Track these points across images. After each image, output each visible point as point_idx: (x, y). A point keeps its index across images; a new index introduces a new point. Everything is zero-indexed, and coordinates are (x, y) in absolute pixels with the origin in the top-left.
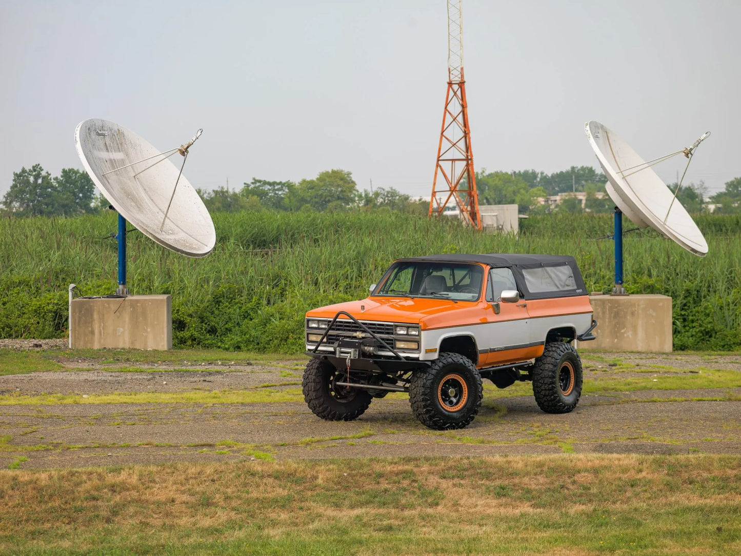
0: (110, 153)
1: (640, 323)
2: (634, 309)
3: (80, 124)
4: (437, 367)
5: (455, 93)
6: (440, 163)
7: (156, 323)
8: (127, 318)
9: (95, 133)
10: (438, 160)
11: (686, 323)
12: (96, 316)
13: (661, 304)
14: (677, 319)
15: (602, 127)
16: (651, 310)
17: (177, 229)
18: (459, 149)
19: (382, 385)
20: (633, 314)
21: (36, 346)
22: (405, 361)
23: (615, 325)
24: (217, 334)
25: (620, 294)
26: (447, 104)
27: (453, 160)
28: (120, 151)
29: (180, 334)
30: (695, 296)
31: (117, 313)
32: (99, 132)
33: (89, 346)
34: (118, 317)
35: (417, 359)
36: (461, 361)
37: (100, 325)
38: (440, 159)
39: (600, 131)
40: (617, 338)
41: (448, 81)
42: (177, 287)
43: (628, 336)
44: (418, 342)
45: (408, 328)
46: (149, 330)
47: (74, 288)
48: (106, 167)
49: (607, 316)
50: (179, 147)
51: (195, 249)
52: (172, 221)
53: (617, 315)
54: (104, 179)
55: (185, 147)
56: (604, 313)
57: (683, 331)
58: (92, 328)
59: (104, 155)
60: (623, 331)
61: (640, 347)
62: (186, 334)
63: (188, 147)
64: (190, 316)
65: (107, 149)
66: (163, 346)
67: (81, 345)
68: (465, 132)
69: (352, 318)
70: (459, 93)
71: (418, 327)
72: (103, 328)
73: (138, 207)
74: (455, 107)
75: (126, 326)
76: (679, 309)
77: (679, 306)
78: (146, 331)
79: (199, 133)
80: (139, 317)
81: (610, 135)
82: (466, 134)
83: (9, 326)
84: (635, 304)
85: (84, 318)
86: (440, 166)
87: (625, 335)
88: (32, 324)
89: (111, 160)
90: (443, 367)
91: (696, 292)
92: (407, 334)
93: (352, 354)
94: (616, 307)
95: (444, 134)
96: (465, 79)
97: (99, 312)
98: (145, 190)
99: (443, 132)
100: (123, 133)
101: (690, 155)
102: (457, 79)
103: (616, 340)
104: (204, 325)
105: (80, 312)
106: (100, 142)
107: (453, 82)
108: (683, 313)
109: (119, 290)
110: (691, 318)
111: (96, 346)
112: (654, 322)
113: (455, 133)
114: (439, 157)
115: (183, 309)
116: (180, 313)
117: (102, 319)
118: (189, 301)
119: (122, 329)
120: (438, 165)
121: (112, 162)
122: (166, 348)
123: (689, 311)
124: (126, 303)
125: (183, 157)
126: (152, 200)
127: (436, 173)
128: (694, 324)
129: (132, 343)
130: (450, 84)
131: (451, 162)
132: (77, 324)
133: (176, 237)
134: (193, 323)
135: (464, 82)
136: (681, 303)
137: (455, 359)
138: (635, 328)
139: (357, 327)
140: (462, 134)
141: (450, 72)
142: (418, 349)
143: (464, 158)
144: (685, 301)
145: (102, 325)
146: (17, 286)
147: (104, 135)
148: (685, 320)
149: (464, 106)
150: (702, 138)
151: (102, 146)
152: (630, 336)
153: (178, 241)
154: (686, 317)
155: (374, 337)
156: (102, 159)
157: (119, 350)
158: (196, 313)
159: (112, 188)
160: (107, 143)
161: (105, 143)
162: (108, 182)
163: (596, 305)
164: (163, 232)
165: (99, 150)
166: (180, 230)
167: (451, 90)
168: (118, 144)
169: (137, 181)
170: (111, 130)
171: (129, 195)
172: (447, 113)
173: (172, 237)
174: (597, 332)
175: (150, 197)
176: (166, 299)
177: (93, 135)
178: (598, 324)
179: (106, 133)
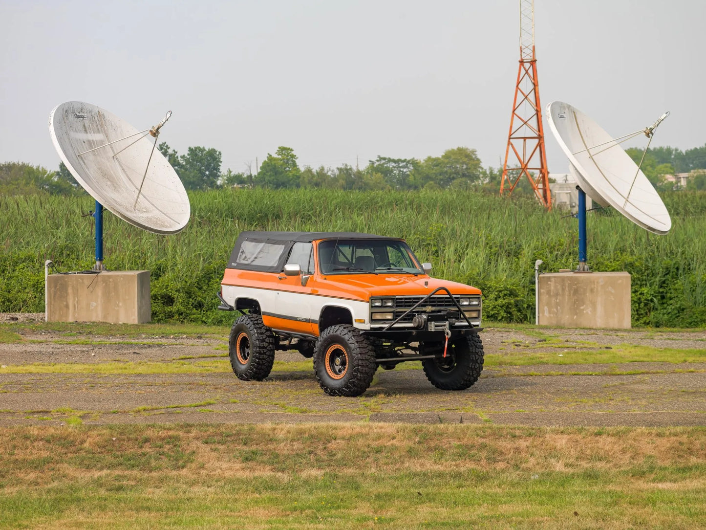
0: (89, 135)
1: (599, 300)
2: (593, 286)
3: (57, 107)
5: (527, 72)
6: (511, 141)
7: (127, 297)
8: (99, 292)
9: (73, 115)
10: (510, 138)
11: (665, 301)
12: (70, 291)
13: (620, 281)
14: (655, 297)
15: (569, 107)
16: (610, 287)
17: (152, 208)
18: (530, 127)
20: (592, 291)
21: (13, 319)
23: (575, 303)
24: (204, 309)
25: (584, 271)
26: (518, 83)
27: (525, 138)
28: (99, 133)
29: (168, 309)
30: (674, 273)
31: (90, 288)
32: (78, 114)
33: (64, 320)
34: (92, 293)
37: (75, 299)
38: (512, 137)
39: (567, 111)
40: (576, 314)
41: (520, 59)
42: (170, 264)
43: (587, 313)
46: (121, 304)
47: (49, 264)
48: (83, 148)
49: (567, 293)
50: (150, 129)
51: (166, 227)
52: (147, 200)
53: (576, 292)
54: (80, 159)
55: (156, 128)
56: (563, 290)
57: (659, 308)
58: (67, 302)
59: (82, 136)
60: (582, 308)
61: (600, 323)
62: (174, 309)
63: (158, 128)
64: (178, 291)
65: (86, 131)
66: (134, 319)
67: (56, 319)
68: (537, 111)
70: (530, 71)
72: (77, 303)
73: (115, 187)
74: (527, 85)
75: (99, 300)
76: (657, 287)
77: (658, 283)
78: (118, 306)
79: (169, 115)
80: (111, 293)
81: (577, 116)
82: (538, 113)
83: (9, 300)
84: (594, 282)
85: (59, 293)
86: (512, 144)
87: (585, 312)
88: (30, 299)
89: (89, 141)
91: (675, 270)
94: (576, 284)
95: (516, 112)
96: (537, 58)
97: (73, 287)
98: (123, 169)
99: (514, 110)
100: (103, 115)
101: (650, 135)
102: (528, 57)
103: (575, 317)
104: (191, 300)
105: (55, 287)
106: (78, 124)
107: (525, 61)
108: (661, 290)
109: (96, 266)
110: (669, 295)
111: (71, 319)
112: (613, 299)
113: (527, 111)
114: (510, 135)
115: (172, 285)
116: (169, 288)
117: (76, 294)
118: (178, 277)
119: (94, 304)
120: (509, 143)
121: (91, 143)
122: (136, 322)
123: (667, 289)
124: (99, 279)
125: (154, 139)
126: (130, 179)
127: (507, 152)
128: (671, 302)
129: (105, 317)
130: (522, 62)
131: (523, 140)
132: (52, 297)
133: (149, 215)
134: (180, 298)
135: (535, 61)
136: (659, 281)
138: (594, 305)
140: (535, 112)
141: (521, 51)
143: (536, 136)
144: (663, 279)
145: (77, 299)
146: (23, 262)
147: (83, 117)
148: (663, 297)
149: (535, 85)
150: (662, 118)
151: (81, 128)
152: (590, 313)
153: (151, 219)
154: (664, 294)
156: (80, 140)
157: (89, 323)
158: (183, 288)
159: (87, 168)
160: (86, 125)
161: (84, 125)
162: (84, 162)
163: (555, 282)
164: (136, 211)
165: (76, 131)
166: (154, 208)
167: (522, 68)
168: (97, 126)
169: (116, 160)
170: (91, 112)
171: (106, 175)
172: (519, 91)
173: (145, 215)
174: (557, 309)
175: (128, 177)
176: (138, 275)
177: (71, 117)
178: (558, 301)
179: (85, 115)
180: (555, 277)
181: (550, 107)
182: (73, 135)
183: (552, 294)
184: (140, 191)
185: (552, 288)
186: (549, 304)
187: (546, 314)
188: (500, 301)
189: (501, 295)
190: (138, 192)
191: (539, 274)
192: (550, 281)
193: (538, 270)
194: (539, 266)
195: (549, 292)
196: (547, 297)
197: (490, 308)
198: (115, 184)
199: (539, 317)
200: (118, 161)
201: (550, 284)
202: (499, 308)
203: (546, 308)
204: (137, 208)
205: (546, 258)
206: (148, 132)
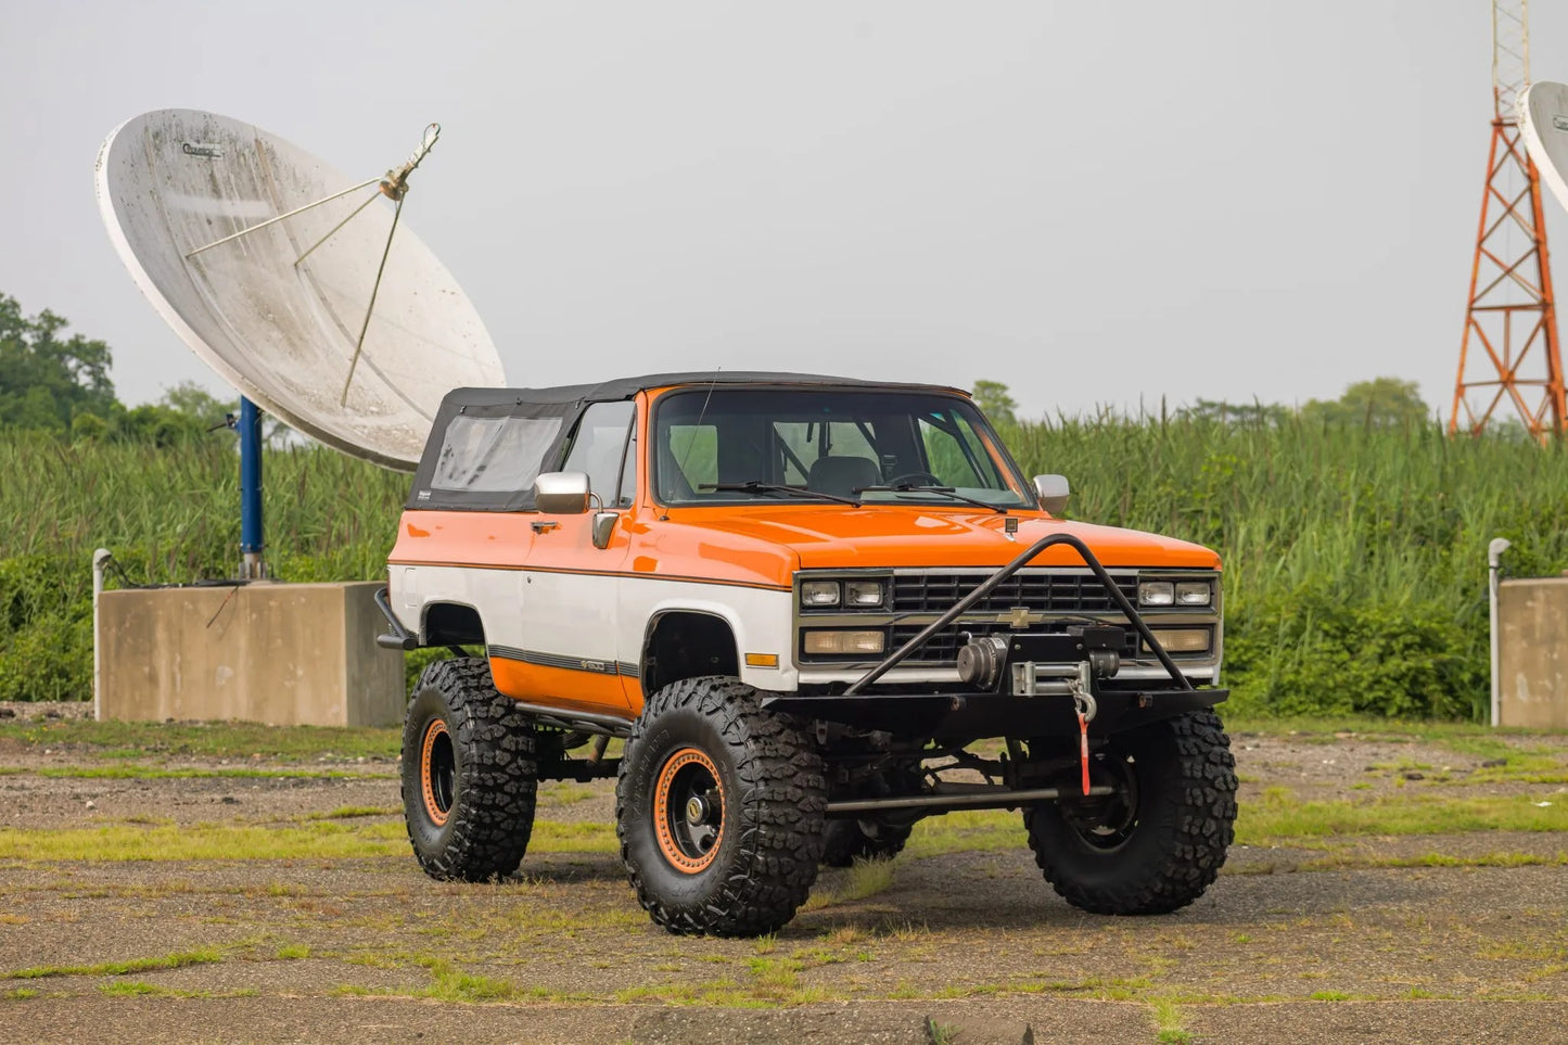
0: (225, 203)
5: (1511, 148)
6: (1476, 315)
7: (317, 652)
8: (242, 640)
9: (178, 147)
10: (1471, 309)
12: (161, 635)
17: (398, 402)
18: (1521, 282)
26: (1491, 175)
27: (1508, 309)
28: (257, 198)
31: (216, 625)
32: (194, 145)
33: (144, 715)
34: (220, 638)
37: (172, 661)
38: (1476, 305)
41: (1493, 118)
46: (300, 672)
47: (106, 558)
48: (205, 237)
50: (383, 177)
52: (387, 382)
54: (189, 267)
55: (397, 174)
58: (153, 668)
59: (205, 205)
63: (404, 175)
65: (216, 192)
66: (337, 715)
67: (124, 714)
68: (1537, 241)
70: (1520, 147)
72: (180, 668)
73: (292, 344)
74: (1511, 181)
75: (241, 661)
78: (293, 676)
79: (432, 136)
80: (274, 640)
82: (1539, 247)
85: (129, 640)
86: (1476, 324)
89: (225, 220)
95: (1485, 245)
97: (169, 623)
98: (323, 299)
99: (1481, 240)
100: (271, 152)
102: (1513, 113)
105: (121, 623)
106: (195, 170)
107: (1506, 121)
109: (243, 565)
111: (162, 716)
113: (1512, 242)
114: (1473, 301)
117: (177, 643)
119: (228, 671)
120: (1470, 321)
121: (230, 225)
122: (343, 722)
124: (241, 601)
125: (392, 204)
126: (341, 326)
127: (1465, 341)
129: (258, 707)
130: (1498, 125)
131: (1502, 314)
132: (113, 654)
133: (385, 422)
140: (1530, 245)
141: (1497, 98)
143: (1533, 301)
145: (178, 659)
147: (210, 154)
149: (1532, 180)
151: (201, 181)
153: (388, 432)
156: (196, 215)
157: (201, 724)
159: (213, 292)
160: (218, 175)
161: (212, 175)
162: (204, 277)
163: (1548, 602)
164: (348, 410)
165: (186, 192)
166: (405, 404)
167: (1500, 140)
168: (252, 179)
169: (302, 274)
170: (233, 141)
171: (268, 312)
172: (1492, 197)
173: (372, 422)
174: (1553, 680)
175: (334, 317)
176: (347, 588)
177: (171, 153)
178: (1556, 656)
179: (217, 149)
180: (1545, 587)
181: (1526, 95)
182: (175, 200)
183: (1538, 635)
184: (359, 350)
185: (1539, 619)
186: (1528, 666)
187: (1522, 695)
188: (1394, 665)
189: (1397, 646)
190: (352, 351)
191: (1499, 582)
192: (1533, 600)
193: (1496, 569)
194: (1500, 555)
195: (1528, 632)
196: (1524, 644)
197: (1364, 684)
198: (294, 338)
199: (1500, 703)
200: (312, 280)
201: (1533, 609)
202: (1390, 683)
203: (1521, 678)
204: (348, 402)
205: (1530, 548)
206: (377, 188)
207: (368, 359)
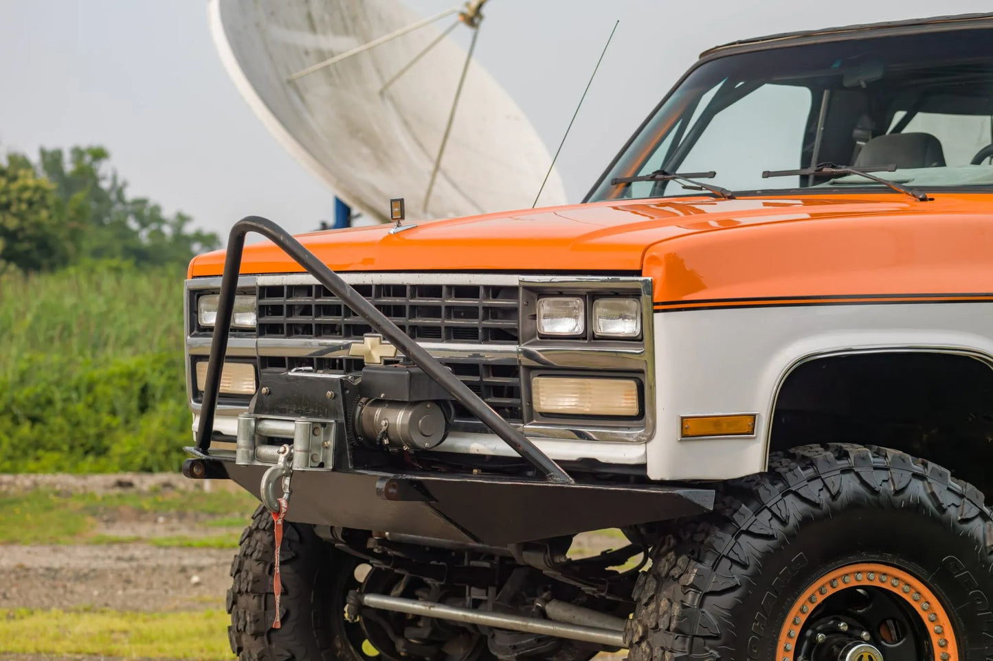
0: (321, 37)
4: (764, 523)
19: (543, 616)
21: (120, 484)
22: (572, 483)
28: (348, 35)
35: (636, 474)
36: (918, 490)
44: (640, 379)
45: (592, 297)
55: (473, 5)
59: (303, 39)
65: (313, 28)
69: (309, 266)
71: (635, 294)
73: (379, 159)
89: (319, 51)
90: (805, 521)
92: (588, 336)
93: (299, 446)
98: (406, 123)
137: (876, 479)
139: (334, 310)
142: (641, 416)
155: (410, 359)
156: (296, 47)
160: (314, 14)
161: (309, 14)
162: (302, 98)
165: (286, 26)
168: (343, 19)
169: (387, 100)
171: (359, 132)
175: (416, 138)
182: (279, 33)
184: (437, 167)
190: (431, 167)
198: (381, 154)
200: (398, 107)
204: (430, 208)
206: (456, 18)
207: (444, 174)
